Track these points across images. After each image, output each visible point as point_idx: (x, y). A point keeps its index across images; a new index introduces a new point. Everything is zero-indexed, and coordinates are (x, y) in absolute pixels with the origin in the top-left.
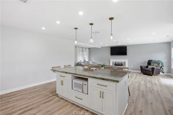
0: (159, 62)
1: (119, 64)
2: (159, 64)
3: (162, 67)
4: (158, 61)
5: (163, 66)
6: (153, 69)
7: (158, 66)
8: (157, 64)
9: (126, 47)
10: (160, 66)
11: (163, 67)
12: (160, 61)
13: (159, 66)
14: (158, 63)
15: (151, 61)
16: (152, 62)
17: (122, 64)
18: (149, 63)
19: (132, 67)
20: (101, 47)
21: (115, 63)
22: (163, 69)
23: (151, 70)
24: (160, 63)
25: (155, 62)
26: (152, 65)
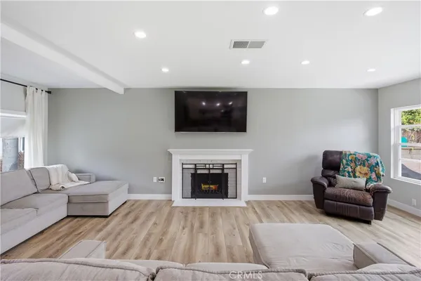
0: (372, 161)
1: (209, 169)
2: (374, 168)
4: (369, 156)
7: (373, 176)
8: (365, 169)
9: (246, 93)
13: (378, 175)
14: (369, 163)
16: (344, 161)
17: (226, 171)
18: (333, 161)
20: (126, 90)
21: (196, 169)
24: (377, 164)
25: (357, 159)
26: (348, 172)
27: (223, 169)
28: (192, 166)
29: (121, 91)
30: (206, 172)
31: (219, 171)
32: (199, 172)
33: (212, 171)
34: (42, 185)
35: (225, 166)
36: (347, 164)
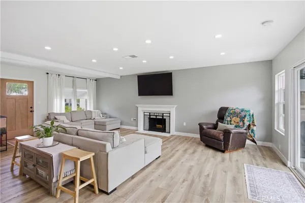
0: (243, 114)
1: (156, 116)
2: (242, 119)
3: (252, 126)
4: (242, 110)
5: (254, 125)
6: (227, 133)
7: (241, 124)
8: (238, 120)
9: (171, 73)
10: (247, 123)
11: (255, 127)
12: (247, 111)
13: (244, 123)
14: (241, 115)
15: (227, 109)
16: (227, 114)
17: (164, 118)
18: (222, 114)
19: (185, 124)
20: (121, 76)
21: (150, 115)
22: (253, 131)
23: (222, 138)
24: (245, 116)
25: (235, 113)
26: (228, 121)
27: (163, 116)
28: (149, 114)
29: (119, 78)
30: (155, 117)
31: (161, 117)
32: (151, 117)
33: (158, 117)
34: (89, 117)
35: (164, 115)
36: (228, 116)
